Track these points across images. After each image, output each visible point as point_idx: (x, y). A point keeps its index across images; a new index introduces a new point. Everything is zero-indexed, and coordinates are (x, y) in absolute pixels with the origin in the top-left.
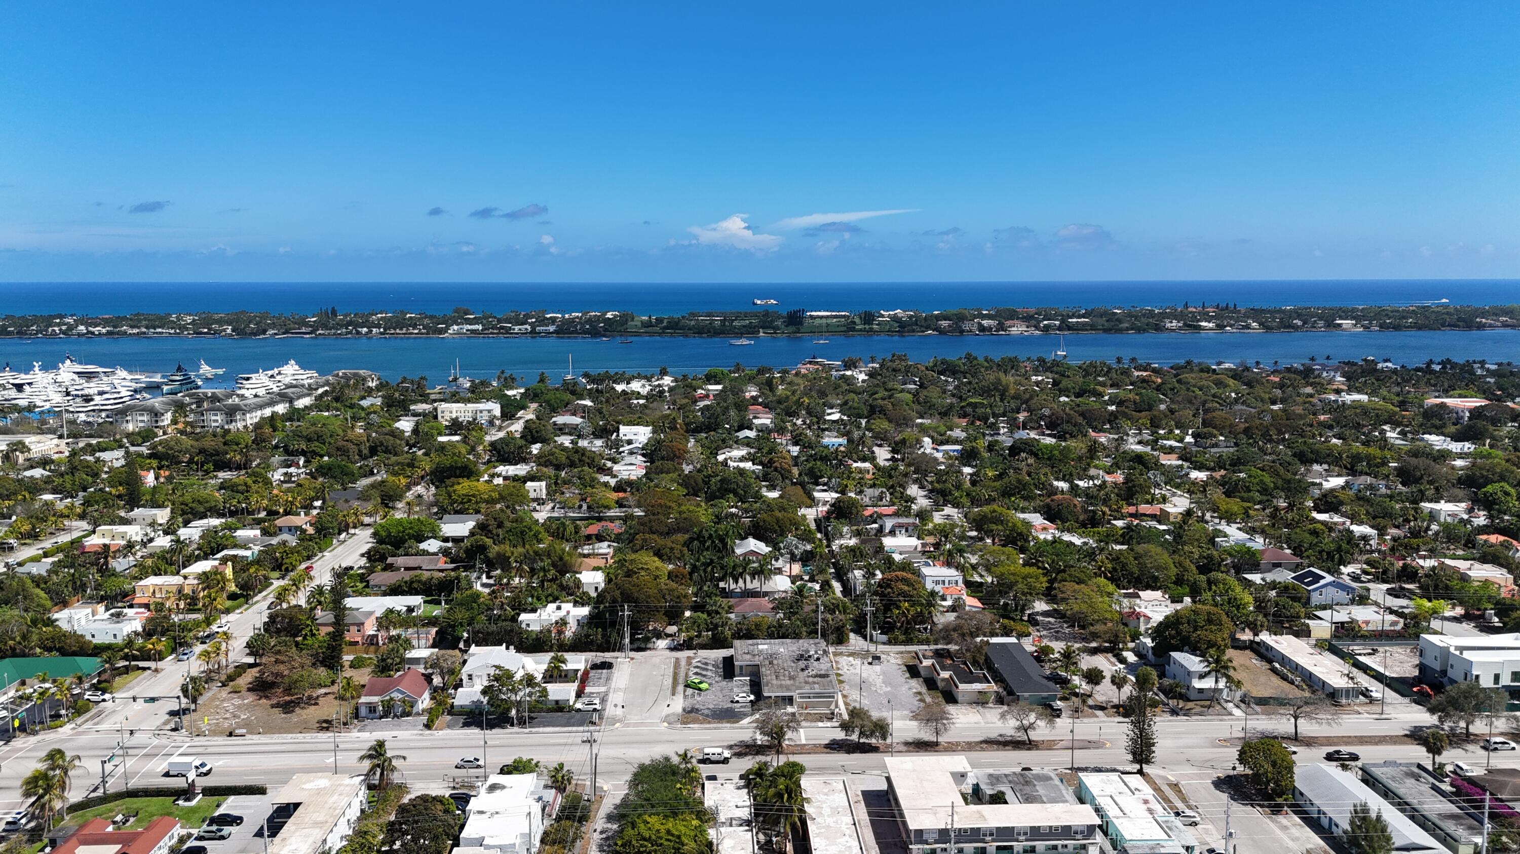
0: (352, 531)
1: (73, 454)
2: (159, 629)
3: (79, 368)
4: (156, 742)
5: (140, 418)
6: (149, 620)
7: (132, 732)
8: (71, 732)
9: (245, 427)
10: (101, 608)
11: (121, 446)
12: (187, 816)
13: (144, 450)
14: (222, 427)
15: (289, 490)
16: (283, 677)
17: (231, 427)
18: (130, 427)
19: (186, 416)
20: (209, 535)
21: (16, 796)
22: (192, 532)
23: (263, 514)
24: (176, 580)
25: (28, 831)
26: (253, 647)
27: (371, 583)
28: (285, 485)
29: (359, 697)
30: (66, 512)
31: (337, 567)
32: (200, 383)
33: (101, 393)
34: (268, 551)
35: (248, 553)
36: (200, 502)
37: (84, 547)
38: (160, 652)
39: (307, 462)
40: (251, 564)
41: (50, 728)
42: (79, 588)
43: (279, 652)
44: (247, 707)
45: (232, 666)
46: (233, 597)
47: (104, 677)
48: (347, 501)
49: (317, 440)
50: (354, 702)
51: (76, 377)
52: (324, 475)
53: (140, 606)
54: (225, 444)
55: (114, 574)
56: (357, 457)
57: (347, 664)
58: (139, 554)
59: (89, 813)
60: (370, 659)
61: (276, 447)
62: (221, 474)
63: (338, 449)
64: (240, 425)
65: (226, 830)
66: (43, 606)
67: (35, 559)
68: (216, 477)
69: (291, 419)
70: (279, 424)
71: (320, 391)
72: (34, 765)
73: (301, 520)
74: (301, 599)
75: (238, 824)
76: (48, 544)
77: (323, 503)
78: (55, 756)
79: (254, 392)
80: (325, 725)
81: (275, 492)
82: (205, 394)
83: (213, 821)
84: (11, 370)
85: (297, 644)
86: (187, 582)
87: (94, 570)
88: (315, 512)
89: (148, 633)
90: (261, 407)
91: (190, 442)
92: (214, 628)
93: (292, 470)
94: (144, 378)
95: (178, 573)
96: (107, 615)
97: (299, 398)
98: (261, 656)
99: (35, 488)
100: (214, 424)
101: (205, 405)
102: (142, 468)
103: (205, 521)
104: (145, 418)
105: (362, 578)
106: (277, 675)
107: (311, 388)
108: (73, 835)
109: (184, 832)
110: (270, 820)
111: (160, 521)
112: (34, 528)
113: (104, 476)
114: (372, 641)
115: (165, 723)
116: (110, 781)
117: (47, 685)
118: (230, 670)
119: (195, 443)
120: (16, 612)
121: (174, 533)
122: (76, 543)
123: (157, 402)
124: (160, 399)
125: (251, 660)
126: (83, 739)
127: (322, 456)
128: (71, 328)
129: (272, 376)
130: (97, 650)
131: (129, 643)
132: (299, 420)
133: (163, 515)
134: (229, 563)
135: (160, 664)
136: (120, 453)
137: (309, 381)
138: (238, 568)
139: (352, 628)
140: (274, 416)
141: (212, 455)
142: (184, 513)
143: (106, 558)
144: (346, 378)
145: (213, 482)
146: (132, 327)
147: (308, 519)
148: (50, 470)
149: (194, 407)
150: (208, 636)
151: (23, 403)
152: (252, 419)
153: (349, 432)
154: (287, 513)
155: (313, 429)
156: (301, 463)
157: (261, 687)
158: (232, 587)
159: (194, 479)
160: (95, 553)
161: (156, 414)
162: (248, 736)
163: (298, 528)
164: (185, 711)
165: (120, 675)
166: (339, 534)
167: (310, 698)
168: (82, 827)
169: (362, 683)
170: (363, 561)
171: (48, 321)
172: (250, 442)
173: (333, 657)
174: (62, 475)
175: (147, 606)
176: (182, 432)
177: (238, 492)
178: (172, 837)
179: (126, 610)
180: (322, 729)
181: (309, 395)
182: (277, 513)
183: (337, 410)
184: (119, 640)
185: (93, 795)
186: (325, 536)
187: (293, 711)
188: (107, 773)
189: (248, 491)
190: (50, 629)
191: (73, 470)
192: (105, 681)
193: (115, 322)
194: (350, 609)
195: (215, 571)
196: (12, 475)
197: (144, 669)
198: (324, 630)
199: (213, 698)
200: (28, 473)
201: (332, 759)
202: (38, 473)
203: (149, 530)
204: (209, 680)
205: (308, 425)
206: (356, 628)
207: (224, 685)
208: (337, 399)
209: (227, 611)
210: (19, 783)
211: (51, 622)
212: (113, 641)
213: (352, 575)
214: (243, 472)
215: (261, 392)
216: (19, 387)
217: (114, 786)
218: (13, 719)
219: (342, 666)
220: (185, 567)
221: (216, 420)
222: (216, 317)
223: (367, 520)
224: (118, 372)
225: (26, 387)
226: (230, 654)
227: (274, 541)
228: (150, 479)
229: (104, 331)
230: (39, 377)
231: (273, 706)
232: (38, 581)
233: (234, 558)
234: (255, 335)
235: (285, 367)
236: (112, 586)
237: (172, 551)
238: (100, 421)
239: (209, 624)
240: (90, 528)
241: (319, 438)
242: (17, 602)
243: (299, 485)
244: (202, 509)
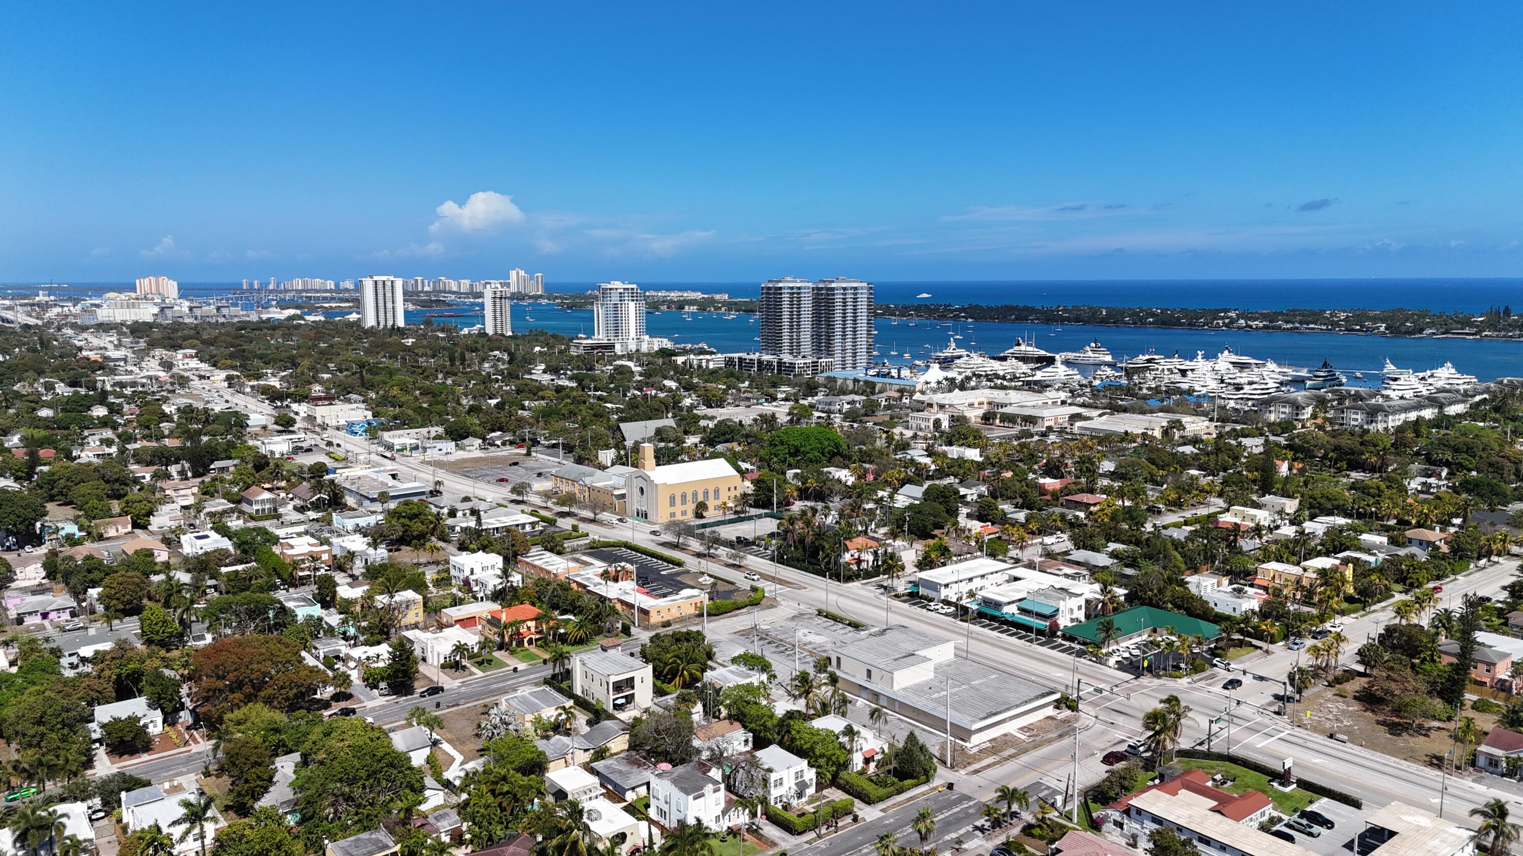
0: (1494, 558)
1: (1220, 436)
2: (1275, 613)
3: (1235, 358)
4: (1259, 719)
5: (1282, 410)
6: (1266, 603)
7: (1239, 703)
8: (1187, 685)
9: (1386, 429)
10: (1225, 581)
11: (1261, 435)
12: (1281, 800)
13: (1282, 440)
14: (1361, 427)
15: (1425, 501)
16: (1393, 695)
17: (1371, 427)
18: (1272, 417)
19: (1326, 412)
20: (1334, 533)
21: (1137, 726)
22: (1317, 527)
23: (1392, 522)
24: (1296, 570)
25: (1147, 759)
26: (1363, 655)
27: (1510, 622)
28: (1421, 496)
29: (1479, 744)
30: (1208, 488)
31: (1470, 594)
32: (1344, 380)
33: (1251, 383)
34: (1393, 562)
35: (1372, 559)
36: (1328, 499)
37: (1218, 522)
38: (1272, 636)
39: (1451, 474)
40: (1373, 570)
41: (1171, 676)
42: (1210, 558)
43: (1391, 669)
44: (1351, 715)
45: (1340, 668)
46: (1349, 599)
47: (1220, 644)
48: (1493, 524)
49: (1467, 452)
50: (1472, 747)
51: (1231, 366)
52: (1469, 491)
53: (1260, 587)
54: (1362, 444)
55: (1240, 552)
56: (1513, 477)
57: (1469, 704)
58: (1265, 538)
59: (1194, 763)
60: (1499, 706)
61: (1417, 454)
62: (1354, 474)
63: (1490, 465)
64: (1381, 427)
65: (1316, 829)
66: (1178, 568)
67: (1177, 525)
68: (1348, 476)
69: (1438, 426)
70: (1424, 430)
71: (1478, 398)
72: (1155, 705)
73: (1435, 535)
74: (1424, 619)
75: (1329, 828)
76: (1188, 514)
77: (1464, 521)
78: (1172, 701)
79: (1400, 393)
80: (1435, 762)
81: (1410, 500)
82: (1348, 392)
83: (1304, 815)
84: (1179, 357)
85: (1413, 667)
86: (1306, 574)
87: (1223, 544)
88: (1452, 530)
89: (1264, 614)
90: (1406, 410)
91: (1327, 438)
92: (1327, 626)
93: (1432, 480)
94: (1291, 372)
95: (1298, 564)
96: (1230, 589)
97: (1451, 404)
98: (1372, 667)
99: (1185, 462)
100: (1353, 423)
101: (1347, 403)
102: (1277, 457)
103: (1330, 519)
104: (1287, 410)
105: (1500, 613)
106: (1387, 691)
107: (1466, 395)
108: (1178, 777)
109: (1275, 814)
110: (1362, 836)
111: (1288, 511)
112: (1180, 498)
113: (1244, 460)
114: (1503, 687)
115: (1270, 704)
116: (1215, 741)
117: (1173, 638)
118: (1338, 672)
119: (1332, 440)
120: (1156, 568)
121: (1299, 524)
122: (1212, 517)
123: (1300, 395)
124: (1303, 393)
125: (1361, 668)
126: (1197, 695)
127: (1470, 470)
128: (1233, 321)
129: (1423, 379)
130: (1218, 619)
131: (1246, 619)
132: (1447, 428)
133: (1291, 506)
134: (1351, 565)
135: (1272, 647)
136: (1260, 441)
137: (1465, 386)
138: (1359, 571)
139: (1479, 665)
140: (1419, 421)
141: (1347, 454)
142: (1311, 507)
143: (1236, 536)
144: (1511, 385)
145: (1345, 480)
146: (1287, 322)
147: (1443, 535)
148: (1199, 449)
149: (1335, 403)
150: (1320, 633)
151: (1185, 386)
152: (1395, 421)
153: (1507, 447)
154: (1419, 525)
155: (1463, 439)
156: (1444, 474)
157: (1368, 699)
158: (1350, 590)
159: (1325, 474)
160: (1227, 529)
161: (1298, 407)
162: (1349, 745)
163: (1429, 543)
164: (1289, 699)
165: (1234, 646)
166: (1479, 559)
167: (1420, 726)
168: (1187, 772)
169: (1485, 729)
170: (1504, 595)
171: (1215, 315)
172: (1389, 445)
173: (1453, 692)
174: (1208, 454)
175: (1266, 589)
176: (1321, 428)
177: (1369, 494)
178: (1263, 814)
179: (1247, 588)
180: (1431, 764)
181: (1463, 402)
182: (1408, 523)
183: (1495, 420)
184: (1237, 614)
185: (1198, 748)
186: (1461, 558)
187: (1399, 735)
188: (1213, 732)
189: (1379, 496)
190: (1181, 589)
191: (1218, 450)
192: (1221, 648)
193: (1271, 317)
194: (1479, 644)
195: (1335, 569)
196: (1168, 449)
197: (1257, 647)
198: (1446, 660)
199: (1318, 695)
200: (1181, 449)
201: (1438, 801)
202: (1188, 449)
203: (1277, 517)
204: (1316, 676)
205: (1458, 434)
206: (1485, 667)
207: (1330, 685)
208: (1496, 409)
209: (1343, 613)
210: (1142, 715)
211: (1183, 584)
212: (1233, 614)
213: (1488, 607)
214: (1377, 475)
215: (1409, 394)
216: (1183, 373)
217: (1217, 746)
218: (1144, 659)
219: (1462, 704)
220: (1305, 560)
221: (1356, 419)
222: (1371, 314)
223: (1515, 549)
224: (1268, 364)
225: (1189, 373)
226: (1340, 657)
227: (1402, 552)
228: (1284, 469)
229: (1261, 325)
230: (1201, 365)
231: (1378, 722)
232: (1177, 544)
233: (1356, 561)
234: (1410, 333)
235: (1440, 370)
236: (1237, 563)
237: (1296, 542)
238: (1247, 409)
239: (1322, 621)
240: (1225, 505)
241: (1469, 450)
242: (1158, 560)
243: (1438, 498)
244: (1330, 506)
